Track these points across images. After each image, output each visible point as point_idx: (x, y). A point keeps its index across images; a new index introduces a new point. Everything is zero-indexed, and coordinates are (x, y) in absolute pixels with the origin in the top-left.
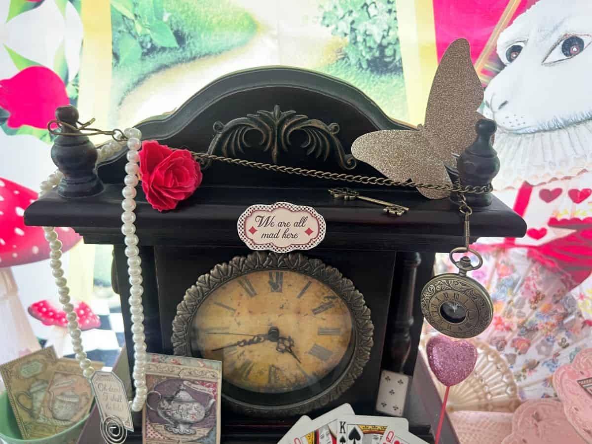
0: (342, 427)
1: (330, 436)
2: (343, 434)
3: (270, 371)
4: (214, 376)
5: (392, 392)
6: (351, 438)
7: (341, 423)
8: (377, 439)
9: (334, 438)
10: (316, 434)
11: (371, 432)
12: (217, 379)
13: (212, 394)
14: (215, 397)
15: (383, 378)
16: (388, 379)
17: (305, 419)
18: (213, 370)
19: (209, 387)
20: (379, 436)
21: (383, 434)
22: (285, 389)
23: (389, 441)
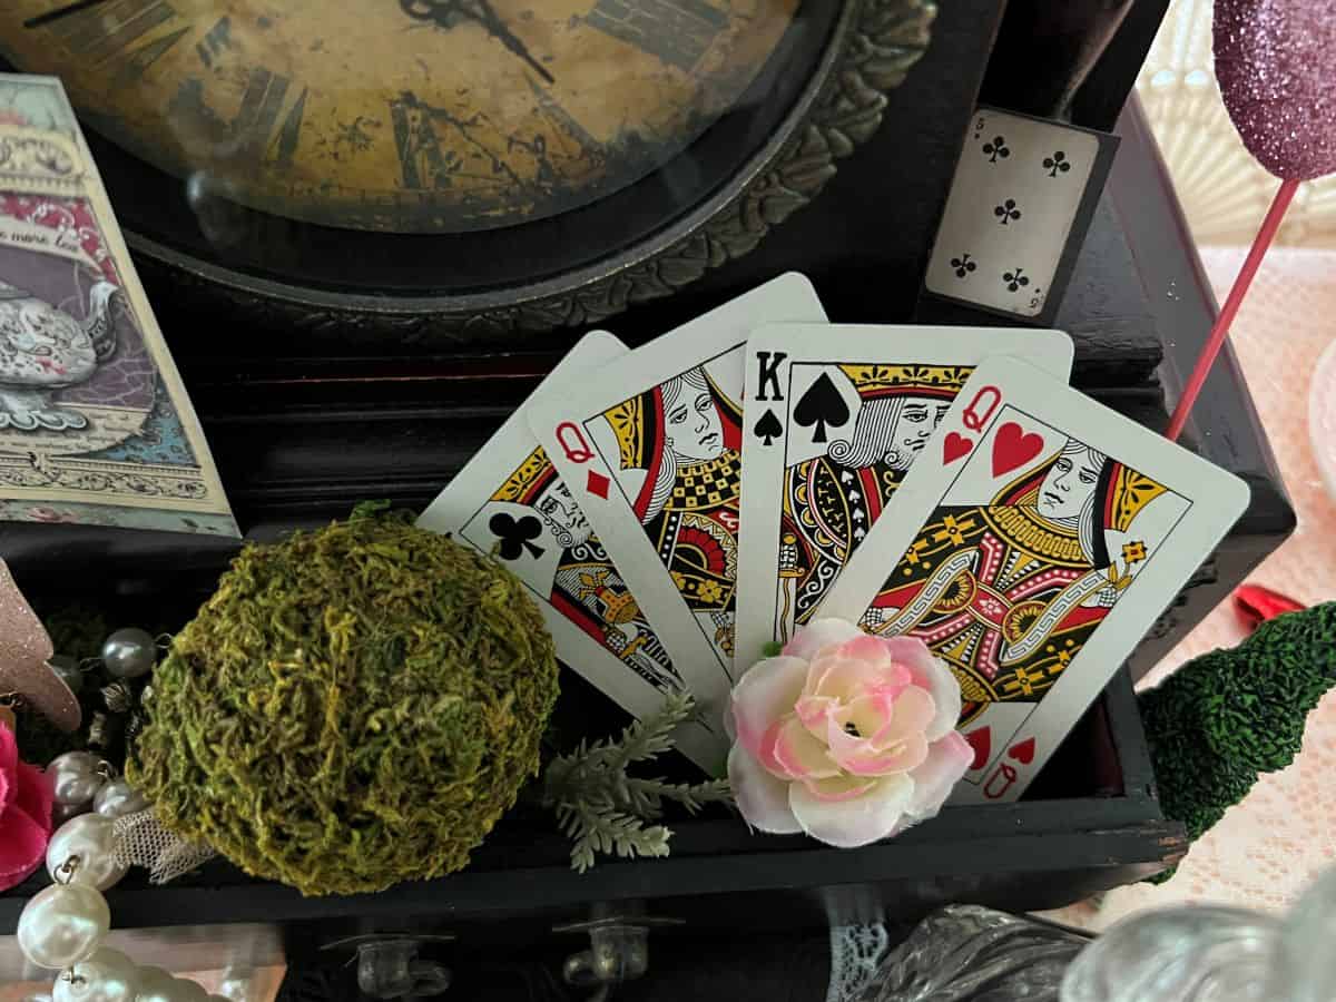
0: (767, 375)
1: (712, 412)
2: (769, 404)
3: (401, 128)
4: (52, 165)
5: (1009, 211)
6: (803, 416)
7: (763, 356)
8: (919, 417)
9: (732, 419)
10: (651, 402)
11: (896, 390)
12: (78, 180)
13: (81, 255)
14: (109, 271)
15: (972, 149)
16: (997, 148)
17: (598, 345)
18: (27, 133)
19: (52, 221)
20: (932, 405)
21: (951, 397)
22: (499, 213)
23: (977, 426)
